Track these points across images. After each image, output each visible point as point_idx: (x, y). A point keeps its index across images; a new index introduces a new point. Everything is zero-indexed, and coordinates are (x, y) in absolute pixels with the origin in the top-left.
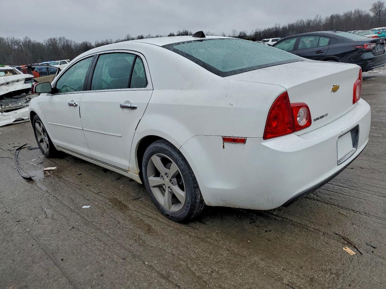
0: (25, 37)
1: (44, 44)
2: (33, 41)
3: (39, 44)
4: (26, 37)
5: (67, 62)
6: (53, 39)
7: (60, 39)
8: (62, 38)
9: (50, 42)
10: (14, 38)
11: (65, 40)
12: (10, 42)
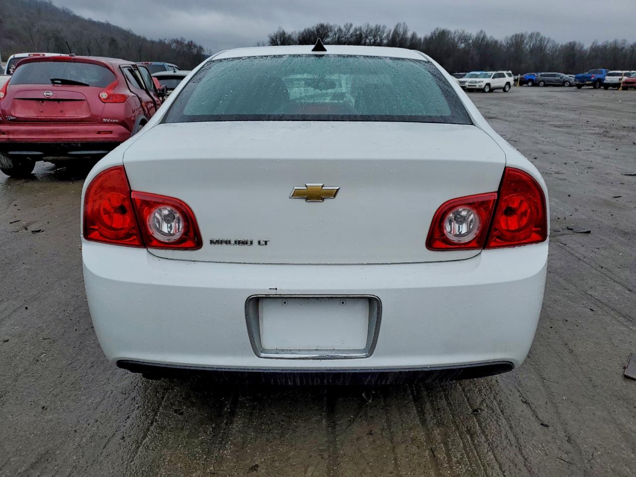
0: (479, 31)
1: (504, 43)
2: (489, 37)
3: (496, 42)
4: (481, 32)
5: (506, 75)
6: (520, 36)
7: (531, 36)
8: (535, 34)
9: (514, 41)
10: (463, 32)
11: (540, 37)
12: (457, 37)
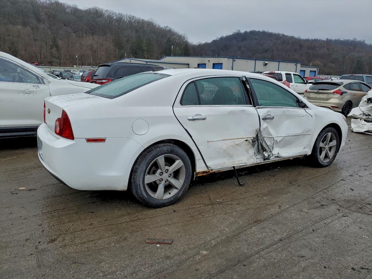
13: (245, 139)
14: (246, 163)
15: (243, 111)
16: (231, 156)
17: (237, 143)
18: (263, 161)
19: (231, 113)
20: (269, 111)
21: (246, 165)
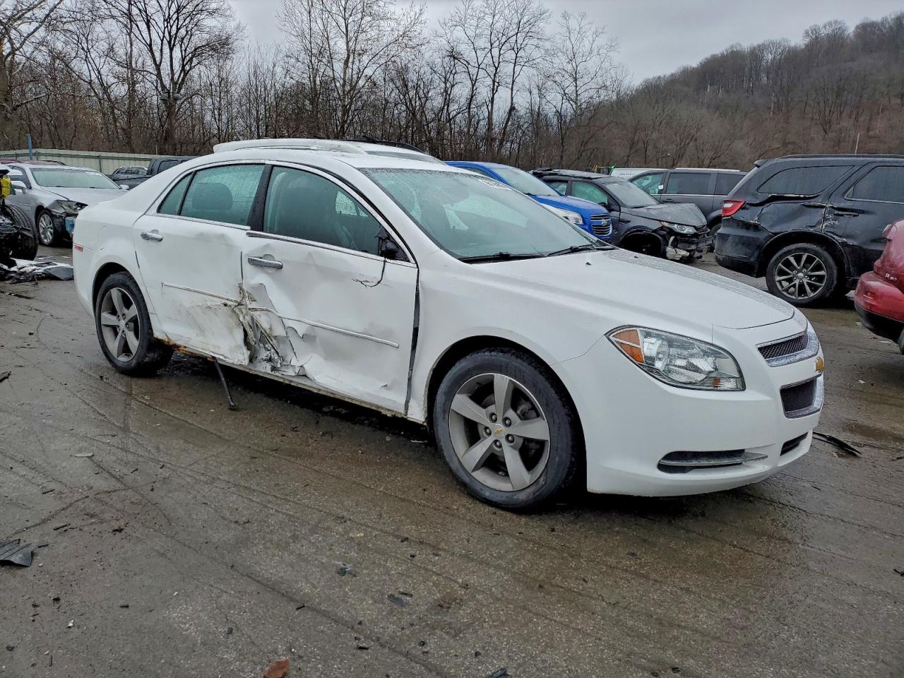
13: (224, 301)
14: (225, 357)
15: (222, 236)
16: (202, 331)
17: (209, 304)
18: (270, 372)
19: (202, 237)
20: (267, 246)
21: (225, 361)
